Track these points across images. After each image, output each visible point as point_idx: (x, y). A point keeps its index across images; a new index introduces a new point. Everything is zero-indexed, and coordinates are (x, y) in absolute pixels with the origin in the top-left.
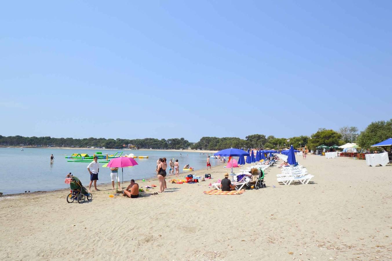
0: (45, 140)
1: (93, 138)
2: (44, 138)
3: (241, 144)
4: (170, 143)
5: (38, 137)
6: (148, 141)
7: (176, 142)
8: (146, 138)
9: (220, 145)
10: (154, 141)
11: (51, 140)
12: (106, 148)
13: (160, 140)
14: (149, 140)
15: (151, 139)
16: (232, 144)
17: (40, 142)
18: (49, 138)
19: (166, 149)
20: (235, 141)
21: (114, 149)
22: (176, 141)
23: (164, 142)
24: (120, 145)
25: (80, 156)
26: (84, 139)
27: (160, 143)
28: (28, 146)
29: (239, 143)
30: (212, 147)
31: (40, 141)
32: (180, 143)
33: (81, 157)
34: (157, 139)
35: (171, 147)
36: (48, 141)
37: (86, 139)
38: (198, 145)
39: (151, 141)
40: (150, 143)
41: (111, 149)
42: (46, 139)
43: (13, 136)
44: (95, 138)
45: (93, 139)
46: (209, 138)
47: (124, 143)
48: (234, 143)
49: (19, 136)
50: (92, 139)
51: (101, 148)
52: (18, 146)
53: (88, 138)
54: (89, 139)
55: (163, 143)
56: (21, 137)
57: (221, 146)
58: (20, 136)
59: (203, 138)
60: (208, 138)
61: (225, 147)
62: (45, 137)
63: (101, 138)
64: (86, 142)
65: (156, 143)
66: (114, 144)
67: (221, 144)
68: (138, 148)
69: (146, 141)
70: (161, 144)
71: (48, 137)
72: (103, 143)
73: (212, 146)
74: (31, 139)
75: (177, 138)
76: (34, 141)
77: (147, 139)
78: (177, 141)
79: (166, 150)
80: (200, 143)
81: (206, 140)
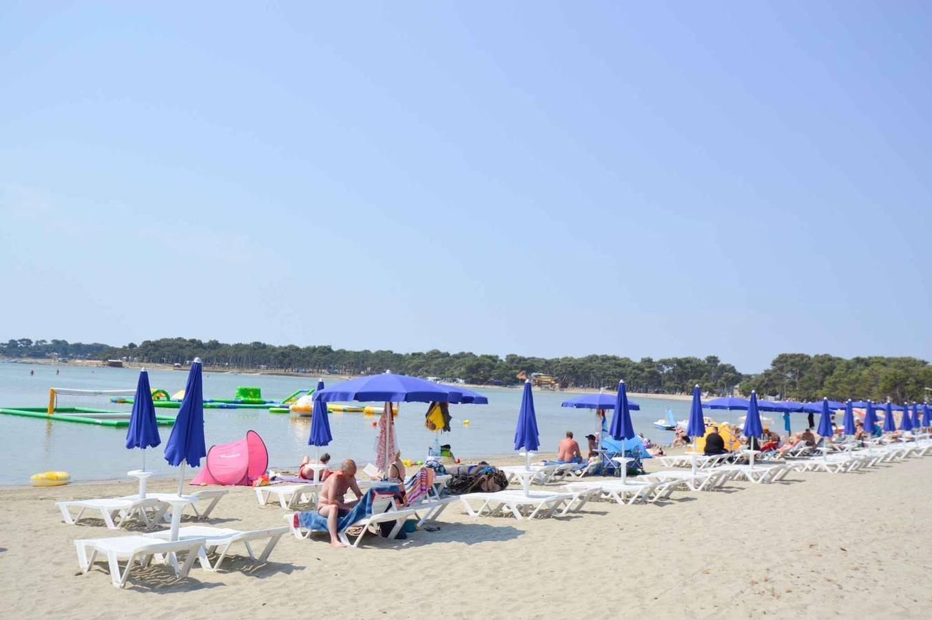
0: (315, 356)
1: (438, 352)
2: (314, 350)
3: (917, 382)
4: (668, 372)
5: (301, 347)
6: (594, 364)
7: (687, 368)
8: (591, 354)
9: (835, 383)
10: (616, 365)
11: (331, 354)
12: (467, 382)
13: (635, 363)
14: (600, 361)
15: (605, 359)
16: (877, 381)
17: (304, 360)
18: (327, 350)
19: (657, 392)
20: (891, 370)
21: (489, 387)
22: (688, 365)
23: (646, 370)
24: (508, 375)
25: (166, 399)
26: (414, 354)
27: (634, 371)
28: (276, 371)
29: (907, 377)
30: (806, 389)
31: (304, 357)
32: (702, 373)
33: (168, 399)
34: (628, 359)
35: (672, 384)
36: (323, 358)
37: (419, 354)
38: (763, 382)
39: (606, 365)
40: (600, 369)
41: (481, 384)
42: (320, 352)
43: (246, 343)
44: (443, 351)
45: (437, 356)
46: (802, 357)
47: (523, 369)
48: (886, 377)
49: (259, 343)
50: (435, 354)
51: (454, 381)
52: (251, 371)
53: (425, 353)
54: (427, 354)
55: (643, 370)
56: (264, 346)
57: (839, 386)
58: (262, 343)
59: (782, 356)
60: (797, 359)
61: (851, 391)
62: (320, 347)
63: (463, 353)
64: (415, 362)
65: (619, 370)
66: (490, 371)
67: (839, 382)
68: (564, 385)
69: (589, 364)
70: (635, 373)
71: (325, 347)
72: (461, 366)
73: (805, 385)
74: (282, 353)
75: (696, 356)
76: (289, 356)
77: (592, 359)
78: (691, 367)
79: (656, 395)
80: (770, 375)
81: (792, 364)
